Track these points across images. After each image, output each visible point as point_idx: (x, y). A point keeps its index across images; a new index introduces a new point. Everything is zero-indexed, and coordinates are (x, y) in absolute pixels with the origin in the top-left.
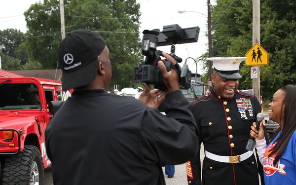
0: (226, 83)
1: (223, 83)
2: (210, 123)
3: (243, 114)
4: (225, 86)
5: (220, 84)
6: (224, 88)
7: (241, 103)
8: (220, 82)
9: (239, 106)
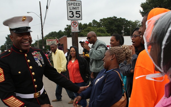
0: (22, 37)
1: (19, 38)
2: (19, 72)
3: (39, 63)
4: (21, 39)
5: (17, 39)
6: (21, 42)
7: (35, 55)
8: (17, 38)
9: (35, 57)
